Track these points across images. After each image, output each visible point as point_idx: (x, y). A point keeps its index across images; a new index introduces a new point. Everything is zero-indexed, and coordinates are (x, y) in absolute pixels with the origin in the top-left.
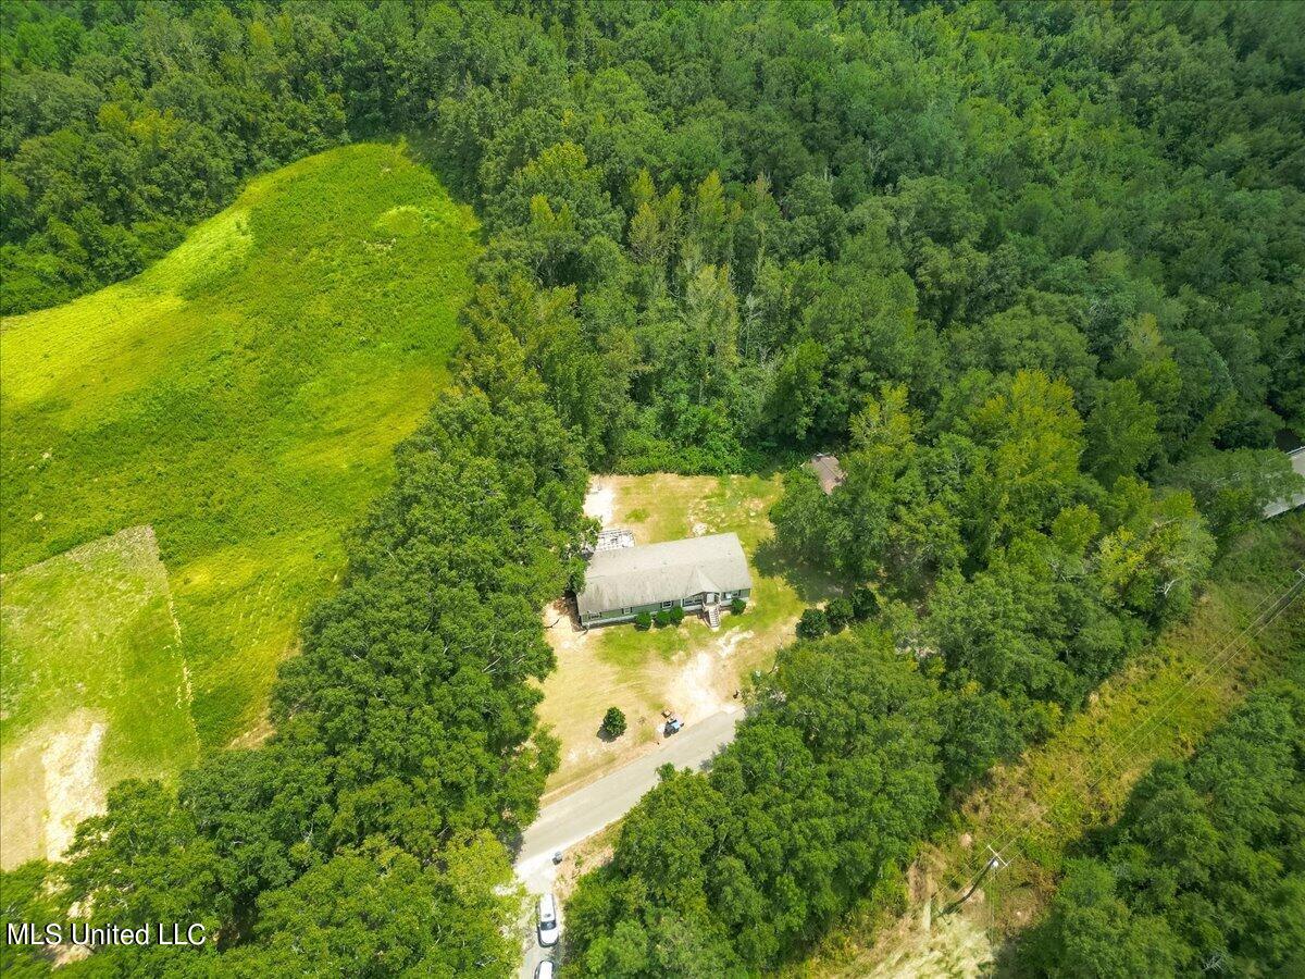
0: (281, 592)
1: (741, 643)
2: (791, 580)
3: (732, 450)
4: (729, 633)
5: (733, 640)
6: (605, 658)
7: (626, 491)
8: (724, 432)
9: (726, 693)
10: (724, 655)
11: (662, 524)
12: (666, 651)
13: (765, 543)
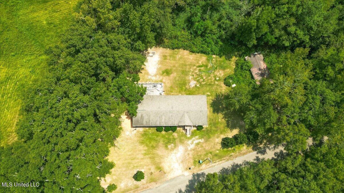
0: (16, 87)
1: (198, 144)
2: (226, 116)
3: (217, 43)
4: (194, 138)
5: (195, 142)
6: (142, 143)
7: (165, 57)
8: (214, 34)
9: (186, 167)
10: (189, 149)
11: (177, 78)
12: (166, 143)
13: (219, 95)
